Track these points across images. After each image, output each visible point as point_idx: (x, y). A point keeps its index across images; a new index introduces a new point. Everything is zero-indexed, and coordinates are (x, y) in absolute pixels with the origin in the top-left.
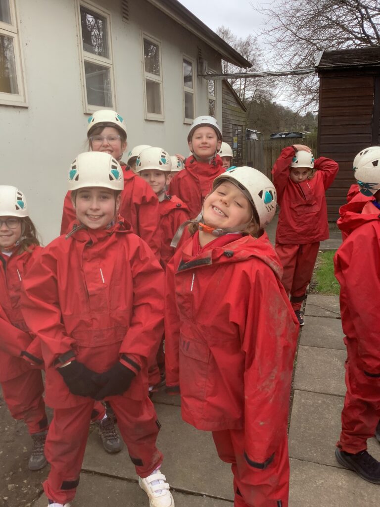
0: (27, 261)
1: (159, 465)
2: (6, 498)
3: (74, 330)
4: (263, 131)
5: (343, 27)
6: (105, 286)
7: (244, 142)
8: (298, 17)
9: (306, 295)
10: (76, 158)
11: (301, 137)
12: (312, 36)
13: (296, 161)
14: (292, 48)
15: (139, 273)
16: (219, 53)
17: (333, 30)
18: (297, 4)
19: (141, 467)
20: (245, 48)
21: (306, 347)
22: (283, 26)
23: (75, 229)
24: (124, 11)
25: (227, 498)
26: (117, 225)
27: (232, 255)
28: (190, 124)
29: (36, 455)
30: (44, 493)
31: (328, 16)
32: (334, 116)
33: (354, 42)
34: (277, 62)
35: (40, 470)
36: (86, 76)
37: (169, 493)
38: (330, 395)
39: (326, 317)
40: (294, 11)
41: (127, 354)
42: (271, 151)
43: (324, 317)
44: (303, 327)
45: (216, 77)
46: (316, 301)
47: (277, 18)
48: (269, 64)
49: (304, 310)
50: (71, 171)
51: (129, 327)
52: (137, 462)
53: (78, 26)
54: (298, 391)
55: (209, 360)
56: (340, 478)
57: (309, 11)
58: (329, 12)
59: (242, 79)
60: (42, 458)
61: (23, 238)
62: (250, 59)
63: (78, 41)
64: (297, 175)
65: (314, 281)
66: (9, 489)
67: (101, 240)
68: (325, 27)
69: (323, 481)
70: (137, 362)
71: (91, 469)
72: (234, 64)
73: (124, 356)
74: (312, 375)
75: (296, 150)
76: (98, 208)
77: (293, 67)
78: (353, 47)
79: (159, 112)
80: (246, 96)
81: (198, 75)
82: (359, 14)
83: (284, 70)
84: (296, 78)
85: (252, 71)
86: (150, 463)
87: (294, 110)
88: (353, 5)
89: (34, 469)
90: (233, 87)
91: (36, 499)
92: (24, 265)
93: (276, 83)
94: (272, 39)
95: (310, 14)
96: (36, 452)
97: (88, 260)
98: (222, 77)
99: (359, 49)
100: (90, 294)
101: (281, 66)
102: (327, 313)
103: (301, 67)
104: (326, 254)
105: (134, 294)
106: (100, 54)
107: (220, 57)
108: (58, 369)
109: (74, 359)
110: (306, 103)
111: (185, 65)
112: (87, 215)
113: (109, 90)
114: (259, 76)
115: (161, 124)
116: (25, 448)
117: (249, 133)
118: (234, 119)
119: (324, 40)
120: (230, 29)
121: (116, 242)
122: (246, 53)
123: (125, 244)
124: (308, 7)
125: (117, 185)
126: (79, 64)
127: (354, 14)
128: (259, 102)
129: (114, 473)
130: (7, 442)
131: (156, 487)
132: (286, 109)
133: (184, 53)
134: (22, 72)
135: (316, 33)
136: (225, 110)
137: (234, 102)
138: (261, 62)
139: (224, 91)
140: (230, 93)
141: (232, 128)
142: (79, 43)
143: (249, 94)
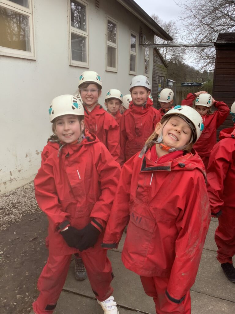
2: (15, 304)
4: (176, 81)
5: (231, 18)
6: (81, 181)
8: (203, 10)
11: (201, 86)
12: (211, 23)
13: (198, 101)
14: (198, 29)
16: (153, 31)
17: (225, 19)
18: (203, 2)
20: (168, 28)
22: (194, 15)
24: (97, 2)
27: (184, 166)
31: (222, 10)
32: (224, 74)
34: (188, 38)
36: (71, 42)
37: (116, 308)
40: (201, 6)
42: (181, 94)
45: (151, 46)
47: (190, 10)
48: (183, 39)
53: (68, 10)
55: (153, 231)
56: (223, 306)
57: (210, 7)
58: (223, 8)
59: (165, 48)
62: (171, 35)
63: (68, 20)
64: (199, 110)
66: (18, 298)
68: (220, 17)
70: (100, 224)
71: (68, 289)
73: (93, 219)
77: (198, 42)
79: (114, 67)
80: (167, 58)
81: (139, 44)
83: (193, 43)
84: (200, 48)
85: (172, 43)
87: (196, 68)
90: (160, 52)
93: (187, 51)
94: (186, 23)
95: (211, 9)
98: (154, 46)
101: (191, 41)
103: (203, 42)
107: (154, 33)
108: (60, 232)
110: (205, 64)
111: (131, 37)
112: (63, 135)
113: (85, 51)
114: (177, 46)
115: (115, 74)
117: (168, 82)
118: (160, 72)
119: (218, 26)
120: (158, 16)
122: (168, 31)
123: (92, 151)
124: (210, 4)
126: (68, 34)
128: (174, 62)
129: (82, 293)
130: (16, 268)
131: (108, 304)
132: (191, 67)
133: (131, 30)
134: (34, 38)
135: (214, 21)
136: (154, 67)
137: (160, 61)
138: (177, 37)
139: (155, 55)
140: (158, 56)
141: (158, 78)
142: (69, 21)
143: (168, 57)
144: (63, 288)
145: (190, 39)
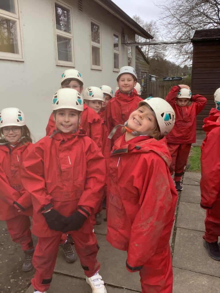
0: (24, 150)
1: (98, 270)
2: (9, 287)
3: (52, 191)
4: (159, 76)
5: (207, 16)
6: (71, 166)
7: (148, 82)
8: (181, 10)
9: (183, 172)
10: (57, 92)
11: (181, 80)
12: (189, 21)
13: (180, 94)
14: (177, 28)
15: (90, 159)
16: (134, 31)
17: (201, 17)
18: (180, 3)
19: (88, 271)
20: (149, 28)
21: (184, 203)
22: (172, 15)
23: (54, 133)
24: (80, 6)
25: (137, 290)
26: (79, 131)
27: (140, 149)
28: (118, 72)
29: (27, 263)
30: (31, 285)
31: (198, 9)
32: (201, 68)
33: (213, 25)
34: (168, 36)
35: (29, 271)
36: (57, 43)
37: (104, 286)
38: (198, 231)
39: (195, 185)
40: (178, 6)
41: (82, 206)
42: (163, 88)
43: (194, 185)
44: (182, 191)
45: (132, 44)
46: (190, 176)
47: (168, 10)
48: (163, 37)
49: (182, 181)
50: (54, 99)
51: (83, 190)
52: (86, 269)
53: (53, 14)
54: (179, 229)
56: (203, 280)
57: (187, 7)
58: (199, 7)
59: (147, 46)
60: (30, 264)
61: (23, 138)
62: (152, 34)
64: (181, 102)
65: (188, 164)
66: (11, 282)
67: (69, 140)
68: (196, 16)
69: (193, 281)
70: (88, 211)
71: (58, 271)
72: (143, 37)
73: (80, 207)
74: (187, 219)
75: (180, 88)
76: (69, 121)
77: (177, 39)
78: (213, 28)
79: (99, 65)
80: (149, 56)
81: (122, 43)
82: (216, 8)
83: (172, 41)
84: (179, 45)
85: (153, 41)
86: (93, 269)
87: (177, 64)
88: (213, 3)
89: (26, 271)
90: (142, 50)
91: (27, 288)
92: (21, 153)
93: (167, 48)
94: (165, 22)
95: (188, 8)
96: (26, 261)
97: (62, 151)
98: (136, 45)
99: (216, 29)
100: (62, 171)
101: (170, 38)
102: (196, 183)
103: (182, 39)
104: (195, 148)
105: (87, 171)
106: (65, 31)
107: (135, 33)
108: (43, 214)
109: (52, 208)
110: (184, 60)
111: (114, 37)
112: (62, 125)
113: (70, 51)
114: (157, 44)
115: (100, 71)
116: (20, 258)
117: (151, 77)
118: (142, 69)
119: (195, 23)
120: (140, 17)
121: (77, 141)
122: (149, 30)
123: (82, 142)
124: (187, 4)
125: (80, 108)
126: (54, 37)
127: (214, 8)
128: (156, 59)
129: (72, 274)
130: (10, 255)
131: (96, 283)
132: (172, 63)
133: (114, 31)
134: (21, 41)
135: (191, 19)
136: (137, 64)
137: (142, 59)
138: (158, 36)
139: (137, 53)
140: (140, 53)
141: (141, 74)
142: (54, 24)
143: (151, 54)
144: (54, 271)
145: (170, 37)
